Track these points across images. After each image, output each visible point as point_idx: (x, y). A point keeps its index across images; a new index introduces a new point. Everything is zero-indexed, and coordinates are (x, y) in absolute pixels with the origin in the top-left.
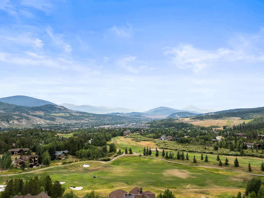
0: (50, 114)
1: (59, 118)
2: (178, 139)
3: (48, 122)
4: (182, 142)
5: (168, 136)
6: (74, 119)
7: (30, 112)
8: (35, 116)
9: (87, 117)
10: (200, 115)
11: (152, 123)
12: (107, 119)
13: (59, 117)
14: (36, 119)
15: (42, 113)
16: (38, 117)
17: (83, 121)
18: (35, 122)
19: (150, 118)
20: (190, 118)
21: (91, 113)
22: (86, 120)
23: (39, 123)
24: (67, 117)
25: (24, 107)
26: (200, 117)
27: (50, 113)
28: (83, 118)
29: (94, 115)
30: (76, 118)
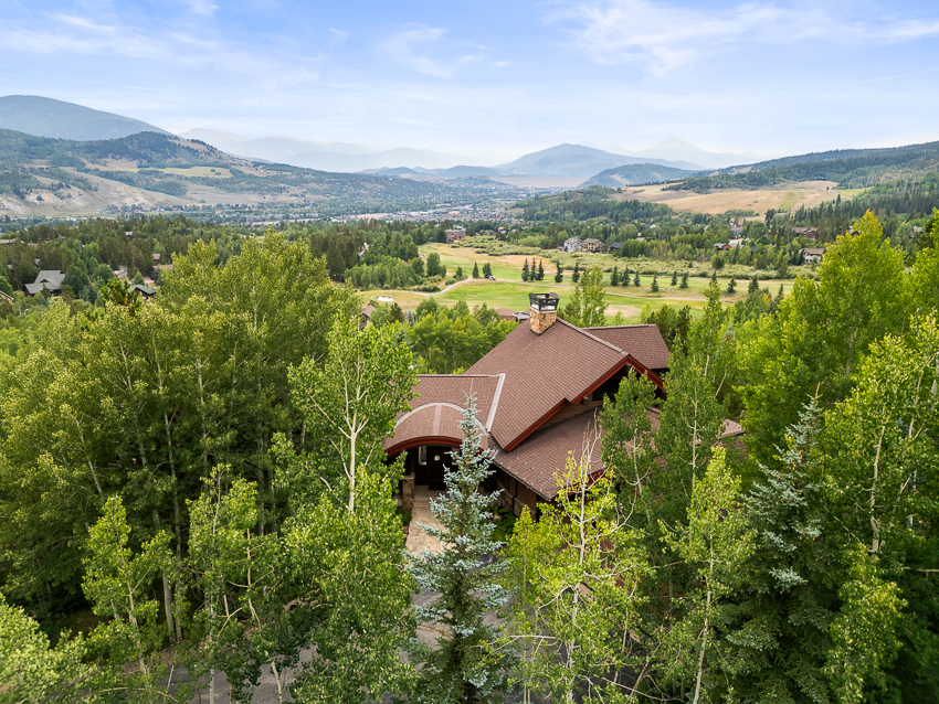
0: (160, 170)
1: (196, 186)
2: (616, 245)
3: (161, 200)
4: (628, 253)
5: (588, 240)
6: (251, 189)
7: (84, 160)
8: (108, 175)
9: (295, 183)
10: (700, 173)
11: (530, 205)
12: (366, 189)
13: (194, 180)
14: (118, 189)
15: (130, 167)
16: (121, 180)
17: (283, 198)
18: (115, 199)
19: (520, 187)
20: (665, 186)
21: (308, 169)
22: (295, 195)
23: (129, 202)
24: (226, 181)
25: (56, 141)
26: (700, 183)
27: (160, 167)
28: (283, 185)
29: (320, 176)
30: (257, 186)
